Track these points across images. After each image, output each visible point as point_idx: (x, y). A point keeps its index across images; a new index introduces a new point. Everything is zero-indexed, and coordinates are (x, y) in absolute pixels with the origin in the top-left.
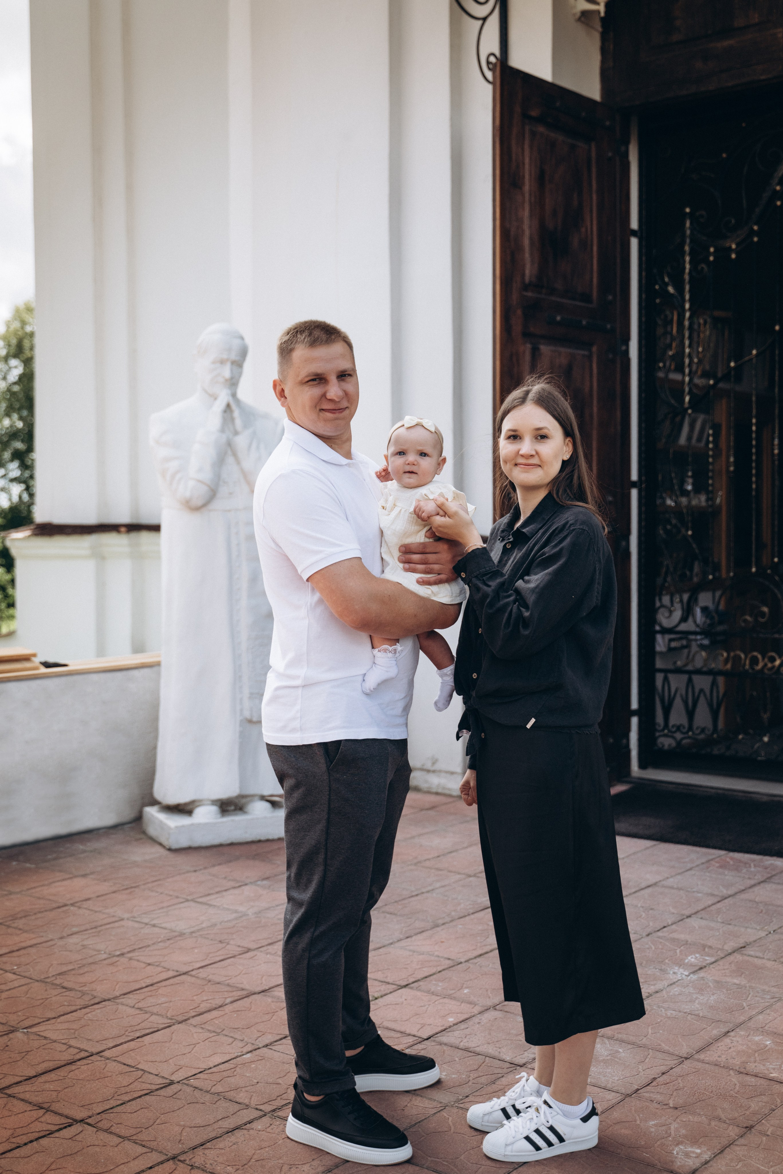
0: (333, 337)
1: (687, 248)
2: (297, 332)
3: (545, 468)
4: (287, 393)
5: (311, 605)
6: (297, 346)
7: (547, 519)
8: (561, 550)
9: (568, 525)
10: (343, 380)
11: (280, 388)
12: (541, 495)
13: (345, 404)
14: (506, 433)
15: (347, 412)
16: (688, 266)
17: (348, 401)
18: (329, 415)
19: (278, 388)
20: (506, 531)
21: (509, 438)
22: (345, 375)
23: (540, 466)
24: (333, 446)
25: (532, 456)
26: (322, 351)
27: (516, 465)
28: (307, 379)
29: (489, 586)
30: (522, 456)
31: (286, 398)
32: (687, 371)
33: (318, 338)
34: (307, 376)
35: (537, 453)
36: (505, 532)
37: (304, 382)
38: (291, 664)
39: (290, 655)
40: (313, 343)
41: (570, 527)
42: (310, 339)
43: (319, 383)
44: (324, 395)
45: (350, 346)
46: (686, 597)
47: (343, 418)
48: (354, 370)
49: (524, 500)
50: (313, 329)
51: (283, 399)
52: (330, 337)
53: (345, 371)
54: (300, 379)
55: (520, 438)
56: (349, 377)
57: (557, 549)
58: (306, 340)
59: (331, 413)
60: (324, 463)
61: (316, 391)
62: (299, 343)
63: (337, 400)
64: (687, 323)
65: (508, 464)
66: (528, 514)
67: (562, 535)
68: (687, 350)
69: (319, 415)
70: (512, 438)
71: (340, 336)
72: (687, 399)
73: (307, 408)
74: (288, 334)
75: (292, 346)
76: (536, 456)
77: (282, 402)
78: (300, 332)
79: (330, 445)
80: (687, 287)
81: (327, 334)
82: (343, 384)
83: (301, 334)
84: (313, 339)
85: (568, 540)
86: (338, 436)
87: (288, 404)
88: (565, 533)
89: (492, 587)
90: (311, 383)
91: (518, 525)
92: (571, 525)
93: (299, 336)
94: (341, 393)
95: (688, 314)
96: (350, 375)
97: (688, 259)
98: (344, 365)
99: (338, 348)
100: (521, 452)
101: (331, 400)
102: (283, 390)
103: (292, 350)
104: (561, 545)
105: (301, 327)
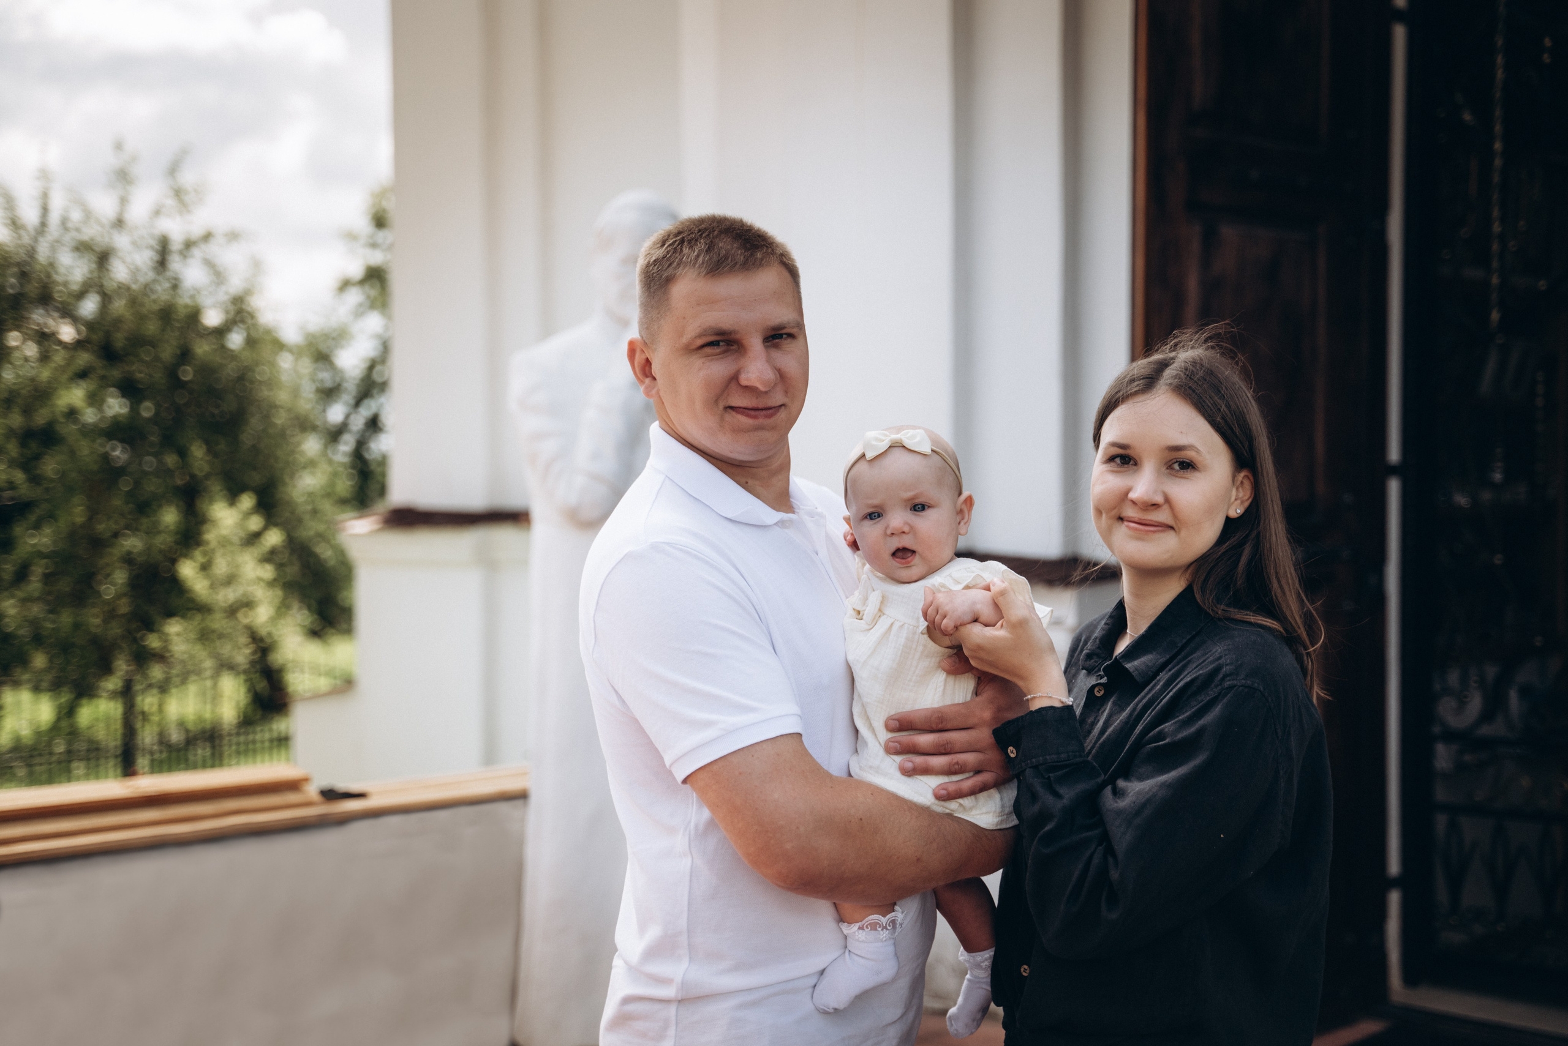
0: (759, 255)
1: (1500, 41)
2: (682, 241)
3: (1183, 533)
4: (656, 368)
5: (696, 826)
6: (680, 271)
7: (1180, 645)
8: (1201, 732)
9: (1220, 676)
10: (776, 346)
11: (644, 357)
12: (1169, 591)
13: (778, 398)
14: (1106, 449)
15: (782, 415)
16: (1500, 74)
17: (786, 392)
18: (743, 420)
19: (639, 358)
20: (1098, 655)
21: (1111, 459)
22: (780, 336)
23: (1172, 528)
24: (750, 482)
25: (1155, 506)
26: (732, 286)
27: (1121, 519)
28: (700, 342)
29: (1058, 796)
30: (1133, 502)
31: (654, 379)
32: (1495, 264)
33: (726, 257)
34: (700, 336)
35: (1167, 500)
36: (1095, 659)
37: (694, 347)
38: (653, 952)
39: (654, 932)
40: (717, 268)
41: (1223, 679)
42: (710, 259)
43: (725, 352)
44: (734, 378)
45: (792, 272)
46: (1491, 671)
47: (773, 428)
48: (800, 326)
49: (1137, 595)
50: (716, 237)
51: (648, 381)
52: (752, 255)
53: (781, 327)
54: (685, 340)
55: (1136, 464)
56: (789, 340)
57: (1192, 729)
58: (700, 260)
59: (748, 416)
60: (730, 526)
61: (718, 369)
62: (686, 264)
63: (761, 388)
64: (1496, 178)
65: (1104, 515)
66: (1143, 628)
67: (1204, 698)
68: (1497, 228)
69: (722, 418)
70: (1118, 460)
71: (773, 253)
72: (1495, 316)
73: (699, 405)
74: (663, 245)
75: (671, 271)
76: (1166, 507)
77: (646, 388)
78: (690, 242)
79: (743, 480)
80: (1498, 113)
81: (747, 250)
82: (776, 354)
83: (691, 247)
84: (715, 258)
85: (1217, 711)
86: (761, 461)
87: (658, 391)
88: (1212, 693)
89: (1065, 801)
90: (708, 350)
91: (1122, 646)
92: (1225, 676)
93: (686, 251)
94: (770, 375)
95: (1498, 162)
96: (791, 336)
97: (1500, 60)
98: (781, 315)
99: (768, 278)
100: (1133, 495)
101: (749, 389)
102: (648, 362)
103: (669, 280)
104: (1201, 723)
105: (691, 232)
